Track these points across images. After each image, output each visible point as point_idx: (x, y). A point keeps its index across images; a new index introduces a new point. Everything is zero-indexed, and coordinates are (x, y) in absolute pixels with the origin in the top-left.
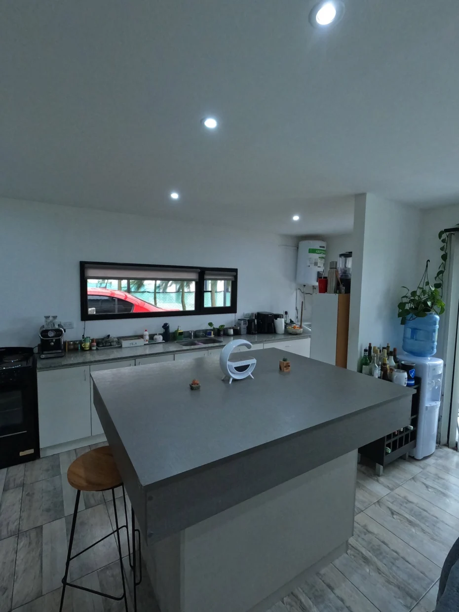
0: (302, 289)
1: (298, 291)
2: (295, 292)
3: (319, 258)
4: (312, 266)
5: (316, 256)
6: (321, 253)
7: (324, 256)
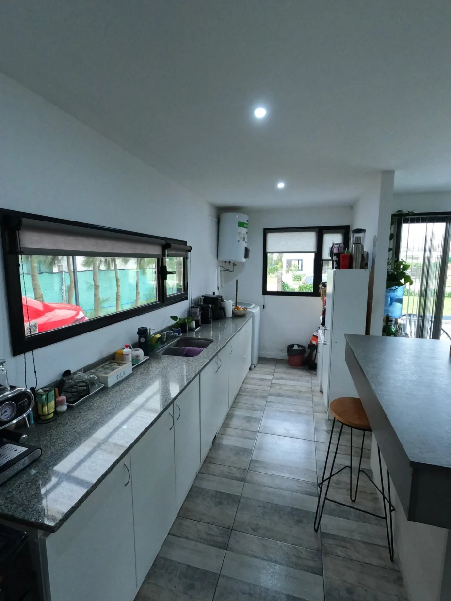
3: (246, 232)
4: (241, 241)
5: (244, 230)
6: (247, 228)
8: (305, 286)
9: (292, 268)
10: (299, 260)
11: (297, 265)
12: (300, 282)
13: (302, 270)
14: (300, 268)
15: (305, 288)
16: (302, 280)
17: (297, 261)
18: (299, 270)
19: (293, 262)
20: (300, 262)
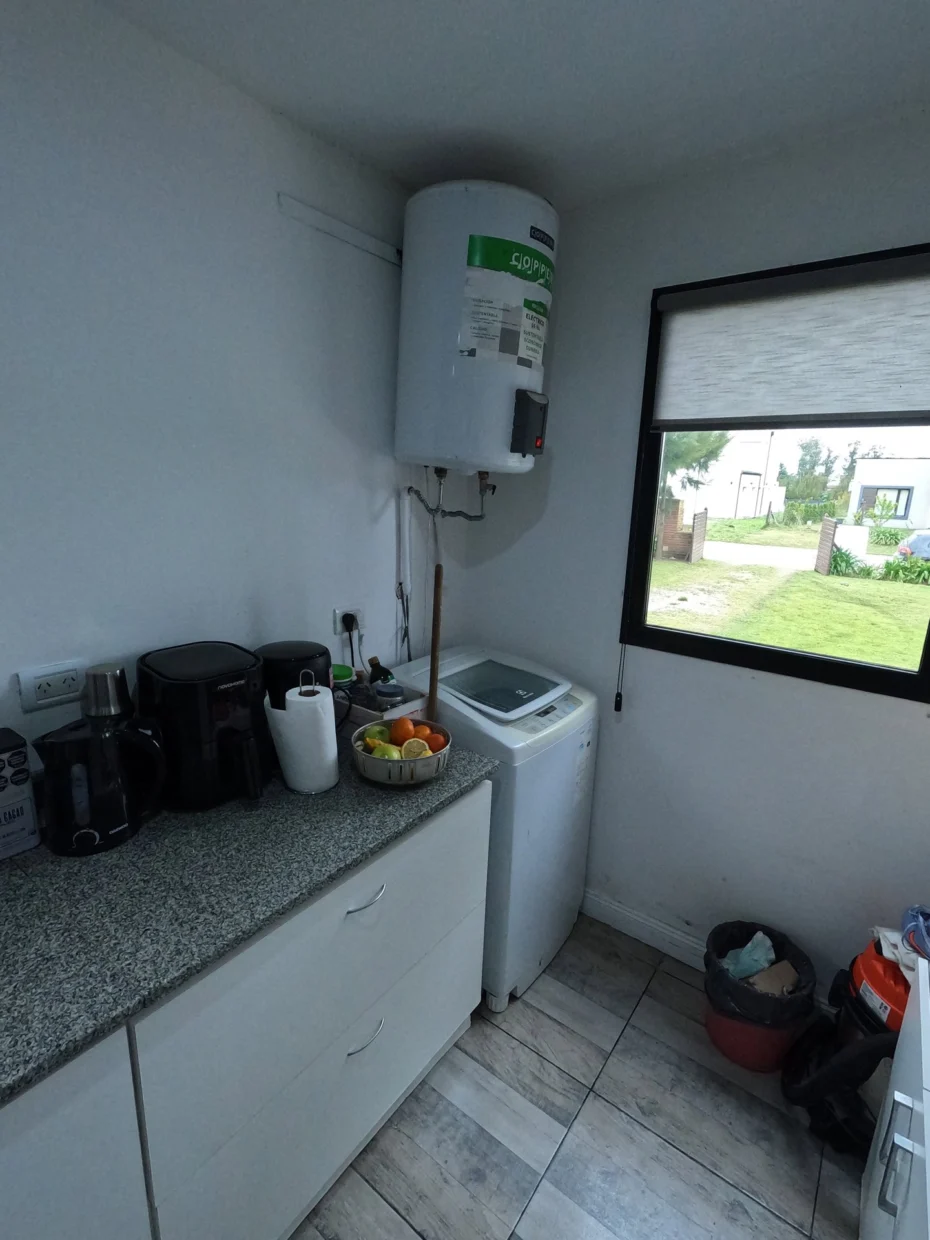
0: (429, 488)
1: (407, 500)
2: (392, 505)
3: (528, 304)
4: (489, 353)
5: (510, 291)
6: (533, 278)
7: (544, 296)
8: (908, 565)
9: (877, 511)
10: (900, 490)
11: (894, 502)
12: (893, 548)
13: (905, 517)
14: (901, 512)
15: (905, 569)
16: (903, 544)
17: (896, 493)
18: (896, 517)
19: (881, 494)
20: (904, 495)
